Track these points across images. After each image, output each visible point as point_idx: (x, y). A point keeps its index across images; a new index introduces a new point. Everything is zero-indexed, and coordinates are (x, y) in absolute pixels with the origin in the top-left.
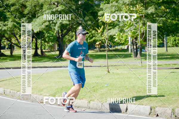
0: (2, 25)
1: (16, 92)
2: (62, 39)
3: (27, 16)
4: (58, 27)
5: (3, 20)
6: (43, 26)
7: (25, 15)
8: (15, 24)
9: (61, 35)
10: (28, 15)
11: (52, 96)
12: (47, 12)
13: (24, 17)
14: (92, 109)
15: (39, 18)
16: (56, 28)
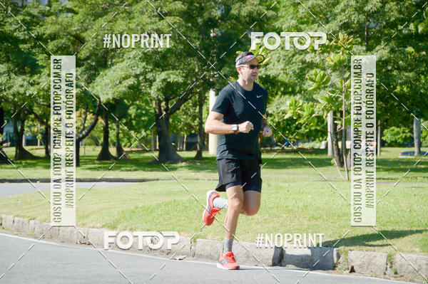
0: (26, 83)
1: (26, 220)
2: (167, 119)
3: (85, 62)
4: (158, 90)
5: (29, 73)
6: (123, 88)
7: (82, 62)
9: (166, 110)
10: (89, 61)
12: (132, 54)
14: (200, 256)
15: (113, 68)
16: (153, 92)
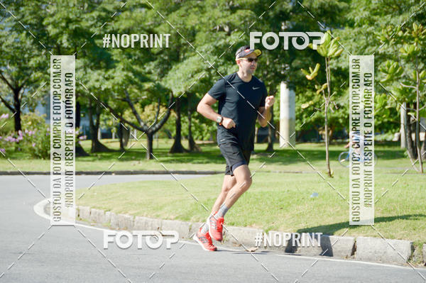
0: (101, 78)
1: (102, 211)
3: (158, 57)
5: (104, 67)
6: (195, 82)
7: (155, 56)
8: (130, 74)
10: (162, 56)
11: (182, 219)
12: (204, 48)
13: (153, 61)
14: (272, 248)
15: (185, 62)
